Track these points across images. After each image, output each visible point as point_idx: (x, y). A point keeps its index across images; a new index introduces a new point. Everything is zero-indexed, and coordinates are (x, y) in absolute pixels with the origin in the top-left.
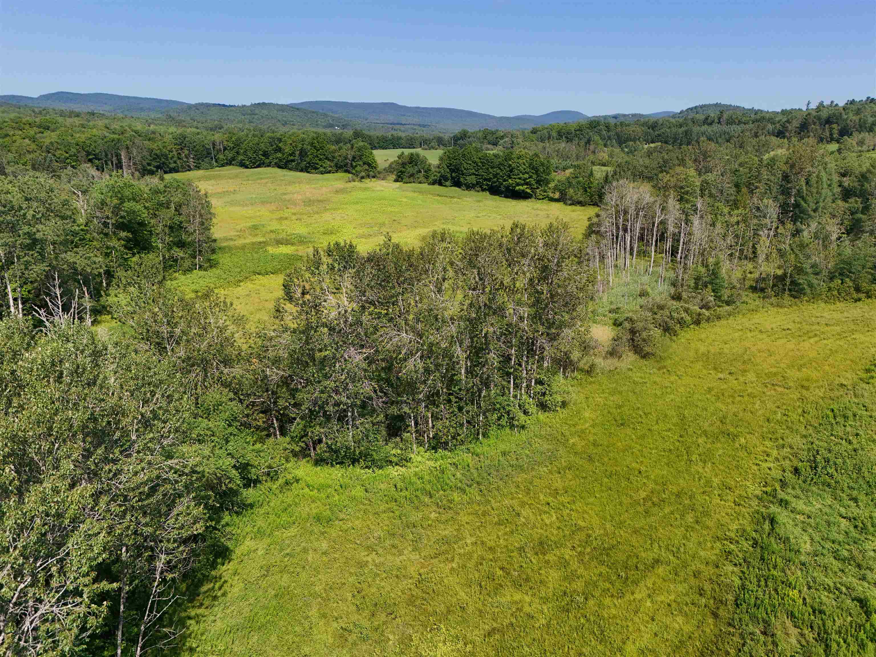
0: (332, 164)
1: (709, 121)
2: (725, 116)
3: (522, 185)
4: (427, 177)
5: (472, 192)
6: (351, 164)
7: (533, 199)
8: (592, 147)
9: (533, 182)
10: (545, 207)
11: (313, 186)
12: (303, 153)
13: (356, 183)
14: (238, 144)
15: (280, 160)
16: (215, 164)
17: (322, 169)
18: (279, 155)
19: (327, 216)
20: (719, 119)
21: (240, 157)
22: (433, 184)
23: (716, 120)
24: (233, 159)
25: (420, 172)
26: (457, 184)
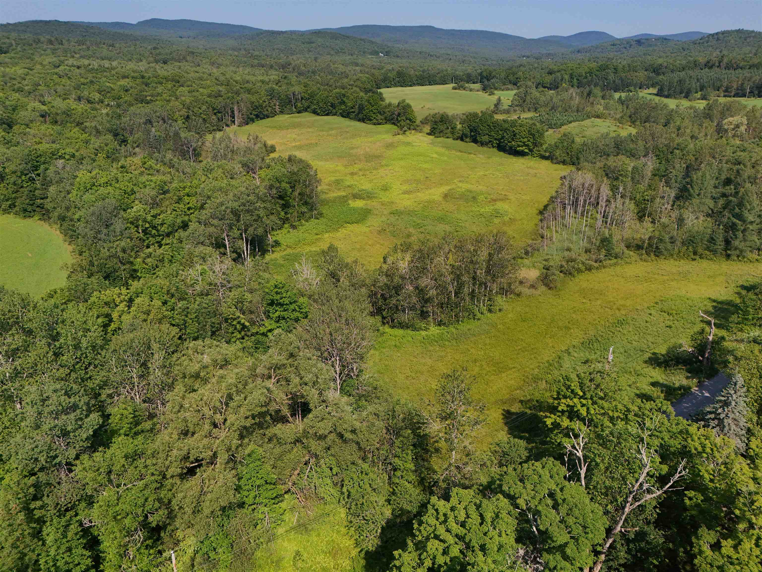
0: (383, 118)
1: (710, 64)
2: (725, 60)
3: (522, 146)
4: (453, 133)
5: (485, 149)
6: (397, 119)
7: (530, 157)
8: (591, 99)
9: (530, 144)
10: (536, 166)
11: (370, 140)
12: (361, 108)
13: (400, 137)
14: (312, 96)
15: (344, 111)
16: (294, 110)
17: (375, 121)
18: (343, 107)
19: (382, 172)
20: (720, 63)
21: (313, 107)
22: (457, 139)
23: (717, 64)
24: (309, 107)
25: (448, 128)
26: (475, 141)
